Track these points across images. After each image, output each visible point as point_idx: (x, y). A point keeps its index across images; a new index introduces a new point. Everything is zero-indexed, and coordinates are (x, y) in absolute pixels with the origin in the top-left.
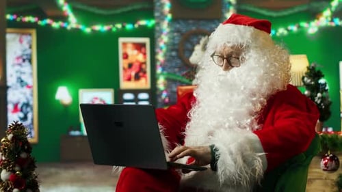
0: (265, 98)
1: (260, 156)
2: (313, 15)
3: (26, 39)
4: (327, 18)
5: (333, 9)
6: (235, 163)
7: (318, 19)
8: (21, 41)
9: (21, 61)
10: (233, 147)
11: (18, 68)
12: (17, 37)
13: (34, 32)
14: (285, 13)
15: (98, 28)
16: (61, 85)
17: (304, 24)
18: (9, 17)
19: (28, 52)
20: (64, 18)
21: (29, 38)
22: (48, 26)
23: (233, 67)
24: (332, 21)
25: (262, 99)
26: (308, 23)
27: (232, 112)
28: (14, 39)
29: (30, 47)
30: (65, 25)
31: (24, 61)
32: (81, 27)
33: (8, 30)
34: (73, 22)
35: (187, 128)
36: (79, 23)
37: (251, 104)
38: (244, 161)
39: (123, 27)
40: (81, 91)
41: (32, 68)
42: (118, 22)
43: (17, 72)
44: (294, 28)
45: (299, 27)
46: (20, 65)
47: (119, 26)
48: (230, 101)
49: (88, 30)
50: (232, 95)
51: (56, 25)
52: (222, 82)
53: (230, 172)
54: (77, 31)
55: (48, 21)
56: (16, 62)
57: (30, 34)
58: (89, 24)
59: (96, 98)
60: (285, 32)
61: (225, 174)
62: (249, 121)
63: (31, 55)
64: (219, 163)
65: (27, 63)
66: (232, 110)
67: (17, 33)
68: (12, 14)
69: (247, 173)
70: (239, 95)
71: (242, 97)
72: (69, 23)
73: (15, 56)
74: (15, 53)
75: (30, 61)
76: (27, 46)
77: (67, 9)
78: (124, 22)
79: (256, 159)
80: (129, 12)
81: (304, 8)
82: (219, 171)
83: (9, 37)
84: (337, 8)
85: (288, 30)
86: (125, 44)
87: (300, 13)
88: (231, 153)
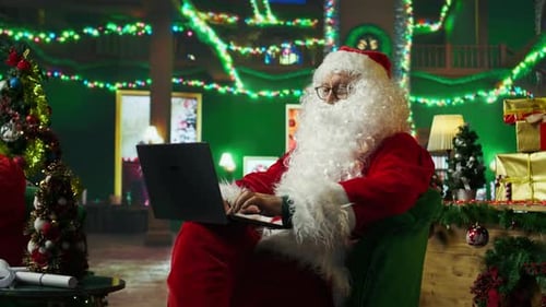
0: (373, 137)
1: (345, 209)
2: (493, 84)
3: (191, 103)
4: (507, 86)
5: (514, 77)
6: (315, 217)
7: (498, 88)
8: (186, 106)
9: (185, 125)
10: (312, 199)
11: (182, 132)
12: (183, 101)
13: (199, 96)
14: (462, 81)
15: (265, 93)
16: (225, 151)
17: (482, 93)
18: (174, 80)
19: (194, 116)
20: (231, 83)
21: (194, 102)
22: (215, 90)
23: (338, 99)
24: (513, 90)
25: (369, 138)
26: (487, 91)
27: (332, 153)
28: (179, 103)
29: (196, 112)
30: (232, 90)
31: (188, 125)
32: (248, 92)
33: (174, 94)
34: (240, 87)
35: (282, 178)
36: (244, 88)
37: (355, 144)
38: (326, 216)
39: (291, 93)
40: (245, 158)
41: (196, 133)
42: (286, 89)
43: (181, 136)
44: (471, 97)
45: (477, 96)
46: (184, 129)
47: (287, 92)
48: (332, 139)
49: (254, 96)
50: (334, 132)
51: (222, 90)
52: (323, 115)
53: (309, 229)
54: (243, 96)
55: (214, 86)
56: (181, 126)
57: (196, 99)
58: (256, 90)
59: (261, 166)
60: (462, 101)
61: (304, 233)
62: (352, 165)
63: (195, 120)
64: (294, 219)
65: (191, 128)
66: (332, 151)
67: (182, 97)
68: (178, 77)
69: (330, 230)
70: (342, 131)
71: (347, 134)
72: (235, 88)
73: (180, 120)
74: (180, 117)
75: (195, 126)
76: (192, 111)
77: (233, 73)
78: (291, 88)
79: (341, 213)
80: (297, 78)
81: (482, 76)
82: (296, 229)
83: (174, 101)
84: (518, 75)
85: (464, 99)
86: (292, 110)
87: (477, 81)
88: (309, 206)
